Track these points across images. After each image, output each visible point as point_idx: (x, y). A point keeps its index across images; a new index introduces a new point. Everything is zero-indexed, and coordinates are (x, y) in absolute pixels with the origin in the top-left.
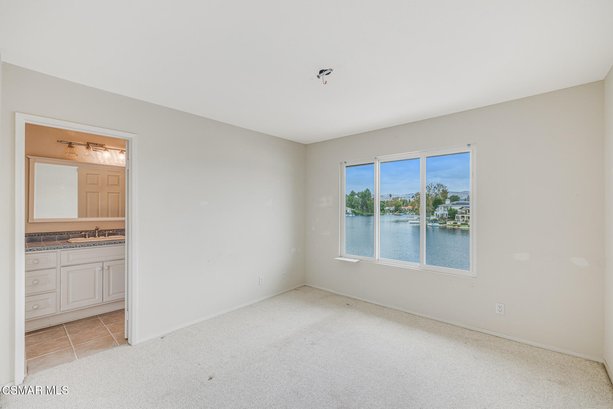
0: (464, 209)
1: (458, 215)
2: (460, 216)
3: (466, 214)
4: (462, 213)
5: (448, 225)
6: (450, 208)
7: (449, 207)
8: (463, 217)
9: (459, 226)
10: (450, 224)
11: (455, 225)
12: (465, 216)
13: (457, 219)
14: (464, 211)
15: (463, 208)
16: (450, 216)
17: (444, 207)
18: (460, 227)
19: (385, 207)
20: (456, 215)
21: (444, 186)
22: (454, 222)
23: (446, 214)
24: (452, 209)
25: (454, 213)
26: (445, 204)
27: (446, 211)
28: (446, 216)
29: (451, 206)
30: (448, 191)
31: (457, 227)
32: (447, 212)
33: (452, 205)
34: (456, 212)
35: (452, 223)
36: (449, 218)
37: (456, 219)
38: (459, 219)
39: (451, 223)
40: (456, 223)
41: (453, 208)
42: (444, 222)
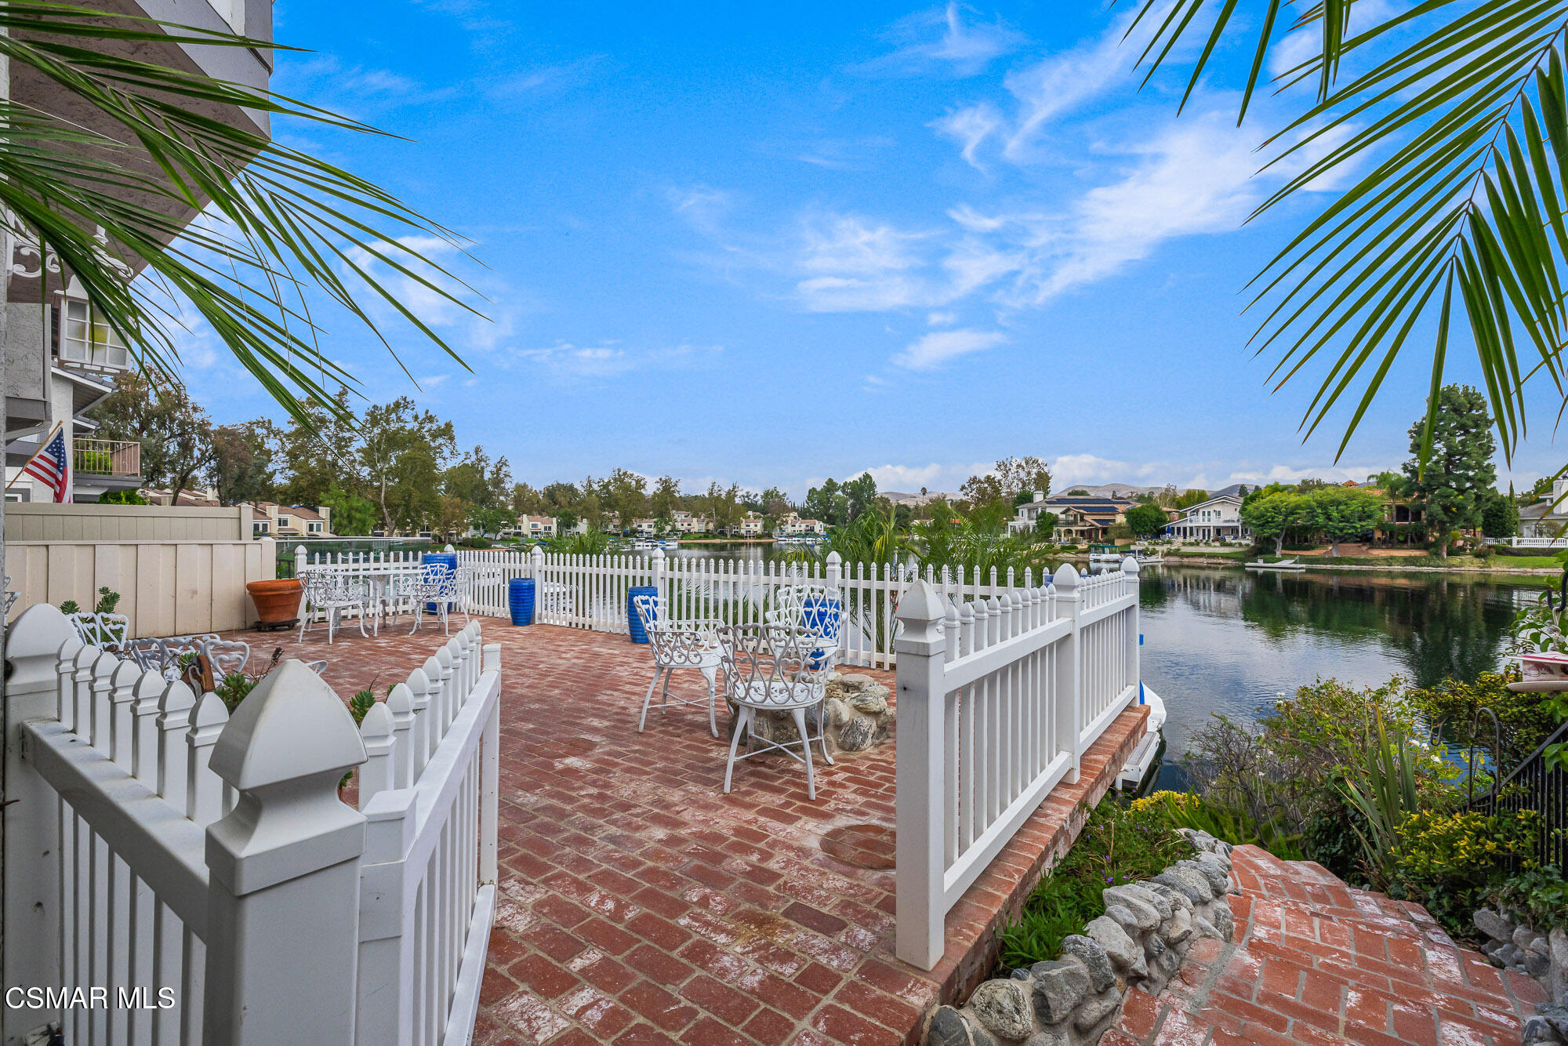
0: (1071, 513)
1: (1058, 528)
2: (1063, 529)
3: (1075, 523)
4: (1068, 523)
7: (1041, 510)
8: (1070, 532)
9: (1056, 553)
12: (1074, 529)
14: (1072, 518)
15: (1068, 510)
16: (1041, 530)
17: (1029, 510)
18: (1058, 555)
19: (912, 521)
20: (1055, 529)
21: (1040, 463)
25: (1051, 524)
26: (1032, 501)
28: (1033, 531)
29: (1045, 508)
33: (1048, 505)
34: (1055, 521)
36: (1037, 535)
37: (1053, 537)
38: (1060, 536)
41: (1048, 510)
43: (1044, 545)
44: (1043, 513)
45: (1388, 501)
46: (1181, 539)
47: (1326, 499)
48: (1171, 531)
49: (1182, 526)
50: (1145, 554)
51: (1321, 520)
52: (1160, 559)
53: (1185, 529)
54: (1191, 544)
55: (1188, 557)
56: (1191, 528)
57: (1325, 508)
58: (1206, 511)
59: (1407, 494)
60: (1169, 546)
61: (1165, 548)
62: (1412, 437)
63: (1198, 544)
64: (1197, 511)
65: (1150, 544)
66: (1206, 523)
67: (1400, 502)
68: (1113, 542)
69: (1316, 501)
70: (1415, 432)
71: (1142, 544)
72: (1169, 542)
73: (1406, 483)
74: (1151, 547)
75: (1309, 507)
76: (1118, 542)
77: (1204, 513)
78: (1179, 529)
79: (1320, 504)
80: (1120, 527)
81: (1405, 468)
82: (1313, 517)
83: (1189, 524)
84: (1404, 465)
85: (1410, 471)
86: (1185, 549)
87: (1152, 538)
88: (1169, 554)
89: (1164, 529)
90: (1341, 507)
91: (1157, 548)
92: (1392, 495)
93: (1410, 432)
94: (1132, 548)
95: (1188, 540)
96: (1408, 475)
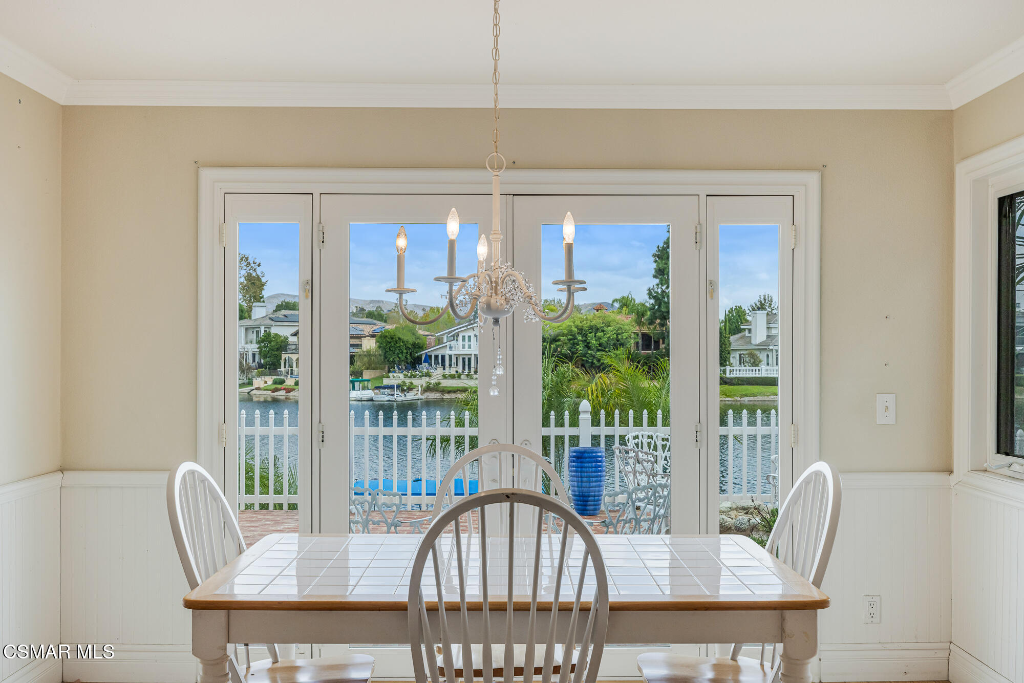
1: (287, 356)
2: (294, 357)
5: (257, 389)
6: (265, 331)
7: (262, 329)
9: (288, 391)
10: (262, 385)
11: (279, 386)
13: (285, 367)
16: (265, 358)
18: (292, 394)
20: (284, 356)
21: (251, 260)
22: (275, 377)
23: (254, 355)
24: (269, 334)
25: (278, 349)
26: (250, 317)
27: (251, 342)
28: (254, 361)
29: (269, 327)
30: (264, 280)
31: (283, 393)
32: (254, 347)
33: (273, 323)
34: (282, 346)
35: (270, 382)
36: (260, 366)
37: (283, 369)
38: (291, 366)
39: (266, 382)
40: (282, 382)
41: (274, 331)
42: (246, 381)
43: (270, 380)
44: (268, 334)
45: (636, 329)
46: (440, 370)
47: (586, 325)
48: (428, 358)
49: (440, 353)
50: (403, 391)
51: (580, 348)
52: (419, 396)
53: (443, 357)
54: (452, 377)
55: (449, 392)
56: (450, 356)
57: (586, 336)
58: (467, 335)
59: (651, 322)
60: (427, 379)
61: (424, 381)
62: (656, 261)
63: (459, 377)
64: (457, 335)
65: (406, 376)
66: (467, 351)
67: (645, 329)
68: (361, 374)
69: (577, 327)
70: (658, 256)
71: (397, 377)
72: (428, 375)
73: (650, 309)
74: (408, 381)
75: (570, 333)
76: (367, 375)
77: (464, 337)
78: (436, 357)
79: (581, 330)
80: (368, 354)
81: (650, 294)
82: (574, 344)
83: (448, 352)
84: (649, 290)
85: (654, 297)
86: (447, 383)
87: (407, 369)
88: (428, 389)
89: (419, 358)
90: (599, 334)
91: (416, 382)
92: (639, 323)
93: (654, 256)
94: (386, 382)
95: (447, 372)
96: (652, 301)
